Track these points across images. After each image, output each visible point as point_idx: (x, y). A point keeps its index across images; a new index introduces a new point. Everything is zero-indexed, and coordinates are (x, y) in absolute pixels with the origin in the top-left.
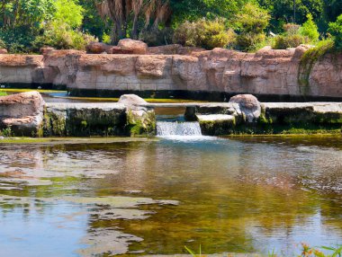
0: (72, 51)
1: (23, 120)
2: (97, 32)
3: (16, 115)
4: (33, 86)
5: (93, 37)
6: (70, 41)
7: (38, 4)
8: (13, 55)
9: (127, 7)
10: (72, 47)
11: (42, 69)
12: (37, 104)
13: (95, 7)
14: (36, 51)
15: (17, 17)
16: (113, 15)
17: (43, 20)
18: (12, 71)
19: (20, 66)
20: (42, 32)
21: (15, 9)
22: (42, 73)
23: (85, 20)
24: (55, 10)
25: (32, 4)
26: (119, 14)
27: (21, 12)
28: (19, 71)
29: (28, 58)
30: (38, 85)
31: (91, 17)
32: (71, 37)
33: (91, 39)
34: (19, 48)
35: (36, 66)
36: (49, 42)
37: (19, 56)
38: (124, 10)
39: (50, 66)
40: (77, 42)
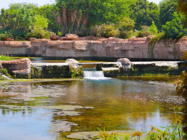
0: (44, 40)
1: (22, 71)
2: (55, 31)
3: (18, 69)
4: (26, 56)
5: (53, 33)
6: (43, 35)
7: (28, 18)
8: (17, 42)
9: (69, 19)
10: (44, 38)
11: (30, 48)
12: (28, 64)
13: (54, 19)
14: (27, 40)
15: (18, 24)
16: (62, 23)
17: (30, 25)
18: (16, 49)
19: (20, 47)
20: (30, 31)
21: (17, 21)
22: (30, 49)
23: (50, 25)
24: (36, 21)
25: (25, 18)
26: (65, 22)
27: (20, 22)
28: (20, 49)
29: (23, 43)
30: (29, 55)
31: (53, 24)
32: (44, 33)
33: (52, 33)
34: (19, 38)
35: (27, 46)
36: (33, 35)
37: (19, 42)
38: (68, 20)
39: (34, 46)
40: (46, 35)
